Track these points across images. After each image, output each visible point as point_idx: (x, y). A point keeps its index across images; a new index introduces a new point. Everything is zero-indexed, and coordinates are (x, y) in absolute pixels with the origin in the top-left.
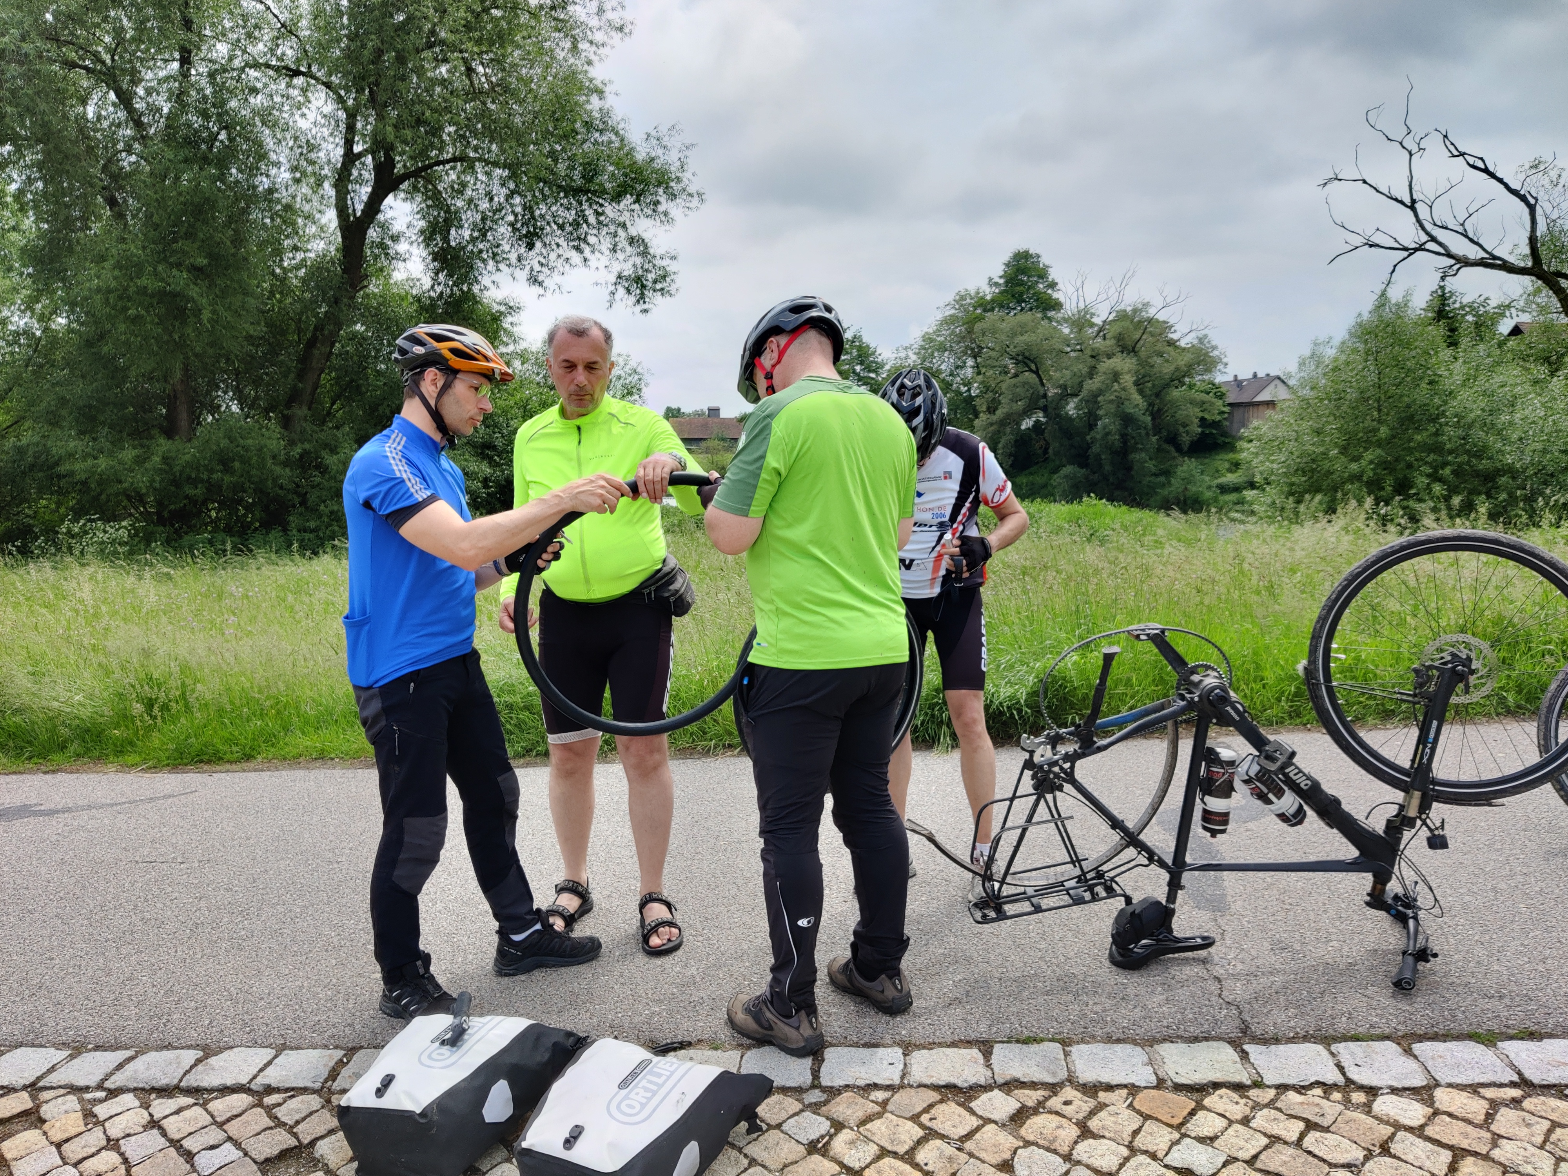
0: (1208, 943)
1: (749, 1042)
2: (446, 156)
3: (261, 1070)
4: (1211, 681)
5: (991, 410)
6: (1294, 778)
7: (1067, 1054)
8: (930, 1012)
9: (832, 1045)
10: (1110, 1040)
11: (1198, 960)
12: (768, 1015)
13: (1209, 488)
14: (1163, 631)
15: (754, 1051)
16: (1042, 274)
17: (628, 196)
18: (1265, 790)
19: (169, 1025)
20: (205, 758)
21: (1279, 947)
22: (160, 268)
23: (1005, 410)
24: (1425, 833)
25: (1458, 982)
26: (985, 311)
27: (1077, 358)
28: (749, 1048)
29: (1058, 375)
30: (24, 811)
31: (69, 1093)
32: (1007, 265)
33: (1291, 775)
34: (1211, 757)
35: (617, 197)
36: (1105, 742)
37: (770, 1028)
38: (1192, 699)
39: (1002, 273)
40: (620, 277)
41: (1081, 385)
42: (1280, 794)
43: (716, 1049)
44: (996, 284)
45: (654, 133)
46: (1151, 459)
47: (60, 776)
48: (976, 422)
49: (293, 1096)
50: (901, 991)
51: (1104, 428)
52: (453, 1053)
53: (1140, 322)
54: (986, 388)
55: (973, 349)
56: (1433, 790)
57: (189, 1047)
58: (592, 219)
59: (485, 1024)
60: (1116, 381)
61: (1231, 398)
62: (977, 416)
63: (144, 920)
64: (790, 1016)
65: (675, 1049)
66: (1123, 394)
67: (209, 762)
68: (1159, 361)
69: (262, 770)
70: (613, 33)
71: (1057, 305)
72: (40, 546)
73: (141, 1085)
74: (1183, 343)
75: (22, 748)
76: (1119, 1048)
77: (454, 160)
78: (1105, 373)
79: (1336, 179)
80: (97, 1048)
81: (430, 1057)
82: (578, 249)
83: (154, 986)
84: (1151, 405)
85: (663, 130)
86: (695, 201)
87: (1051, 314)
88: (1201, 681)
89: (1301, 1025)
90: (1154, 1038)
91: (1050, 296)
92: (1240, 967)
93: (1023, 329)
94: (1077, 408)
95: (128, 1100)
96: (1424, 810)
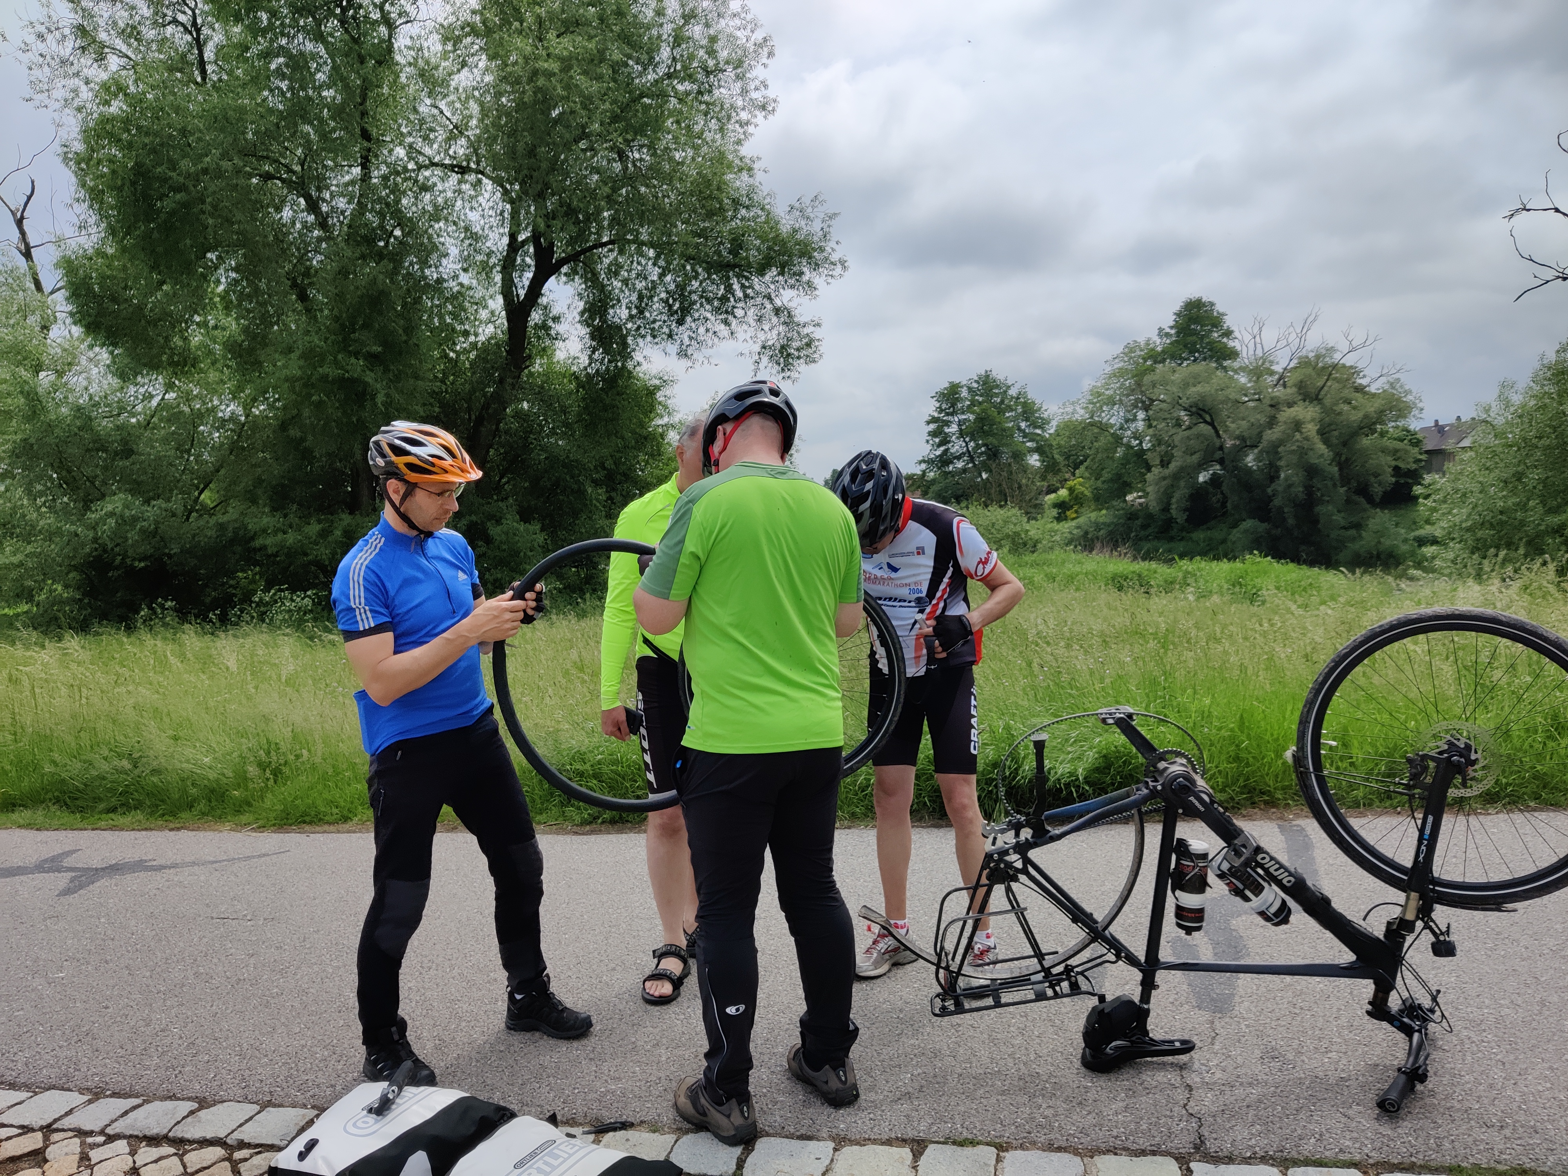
0: (1187, 1047)
1: (689, 1126)
2: (605, 239)
3: (241, 1125)
4: (1177, 768)
5: (1164, 464)
6: (1276, 874)
7: (999, 1160)
8: (875, 1105)
9: (768, 1135)
10: (1051, 1147)
11: (1176, 1065)
12: (703, 1101)
13: (1405, 541)
14: (1130, 716)
15: (691, 1136)
16: (1216, 322)
17: (774, 269)
18: (1241, 886)
19: (180, 1076)
20: (307, 819)
21: (1271, 1055)
22: (340, 357)
23: (1178, 464)
24: (1427, 938)
25: (1459, 1106)
26: (1155, 362)
27: (1255, 408)
28: (687, 1132)
29: (1233, 426)
30: (140, 866)
31: (75, 1136)
32: (1178, 314)
33: (1272, 870)
34: (1182, 848)
35: (762, 271)
36: (1058, 831)
37: (704, 1114)
38: (1155, 787)
39: (1172, 323)
40: (764, 347)
41: (1260, 435)
42: (1258, 890)
43: (654, 1132)
44: (1167, 335)
45: (797, 205)
46: (1339, 511)
47: (183, 834)
48: (1149, 476)
49: (260, 1153)
50: (845, 1083)
51: (1286, 479)
52: (377, 1122)
53: (1323, 368)
54: (1158, 441)
55: (1143, 402)
56: (1433, 890)
57: (189, 1099)
58: (739, 294)
59: (415, 1095)
60: (1298, 430)
61: (1429, 446)
62: (1149, 469)
63: (197, 975)
64: (721, 1104)
65: (615, 1129)
66: (1306, 444)
67: (310, 823)
68: (1346, 408)
69: (354, 832)
70: (757, 113)
71: (1233, 354)
72: (235, 615)
73: (136, 1133)
74: (1373, 389)
75: (157, 806)
76: (1056, 1156)
77: (611, 242)
78: (1285, 423)
79: (1525, 209)
80: (114, 1095)
81: (354, 1125)
82: (726, 322)
83: (181, 1038)
84: (1338, 454)
85: (807, 201)
86: (839, 269)
87: (1225, 363)
88: (1166, 769)
89: (1261, 1144)
90: (1098, 1148)
91: (1225, 345)
92: (1219, 1075)
93: (1196, 379)
94: (1257, 459)
95: (122, 1146)
96: (1425, 912)
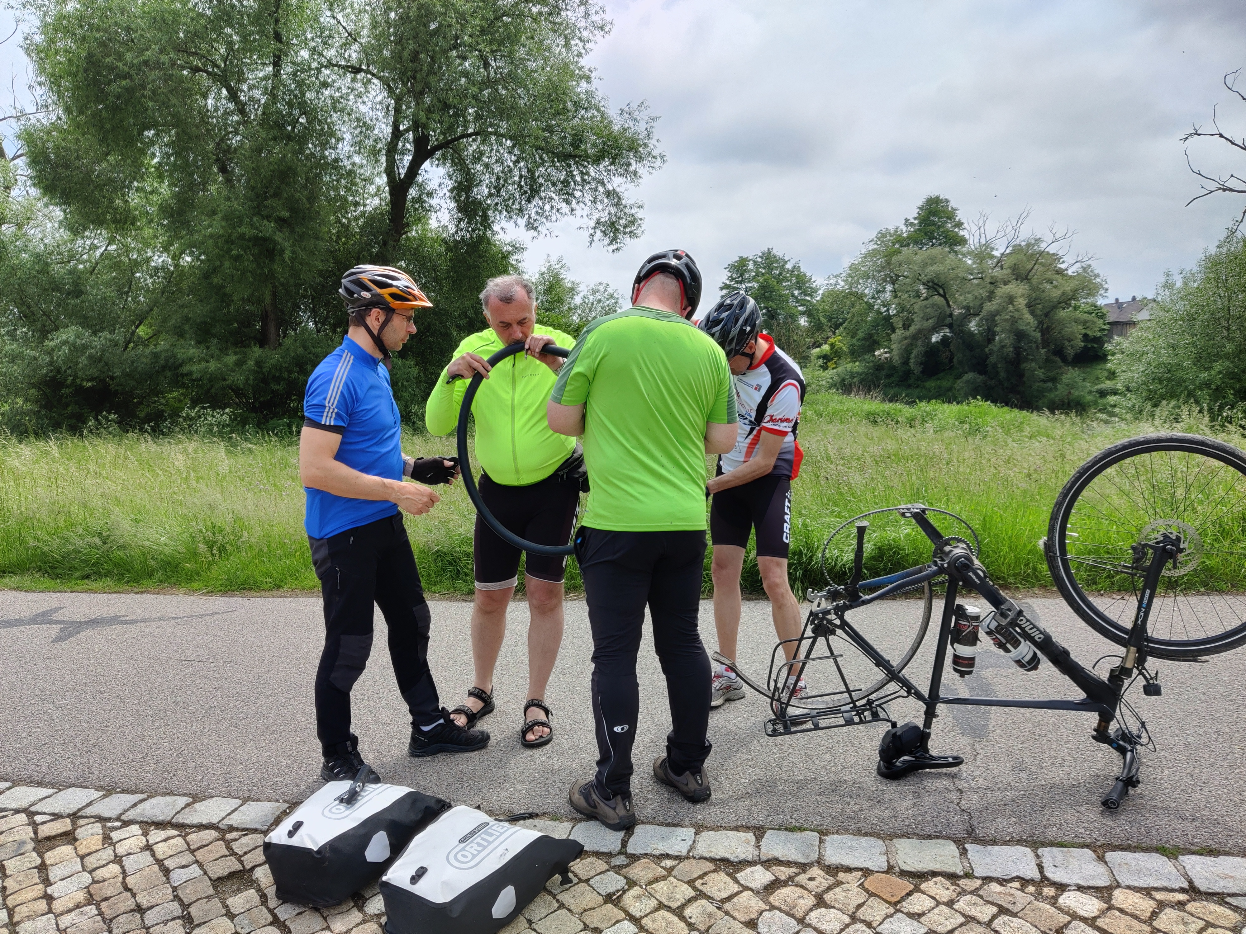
0: (957, 762)
1: (581, 816)
2: (470, 131)
3: (229, 814)
4: (959, 551)
5: (906, 327)
6: (1030, 632)
7: (821, 841)
8: (723, 802)
9: (643, 823)
10: (859, 833)
11: (949, 775)
12: (594, 797)
13: (1090, 392)
14: (924, 511)
15: (583, 824)
16: (950, 216)
17: (606, 159)
18: (1004, 641)
19: (174, 778)
20: (247, 586)
21: (1020, 768)
22: (255, 219)
23: (918, 327)
24: (1141, 682)
25: (1161, 805)
26: (902, 246)
27: (978, 285)
28: (580, 821)
29: (962, 298)
30: (115, 620)
31: (97, 822)
32: (920, 208)
33: (1027, 629)
34: (961, 612)
35: (597, 160)
36: (867, 597)
37: (595, 807)
38: (942, 565)
39: (916, 215)
40: (598, 223)
41: (981, 306)
42: (1016, 644)
43: (555, 820)
44: (912, 224)
45: (626, 109)
46: (1040, 368)
47: (147, 596)
48: (893, 336)
49: (246, 835)
50: (701, 785)
51: (1001, 341)
52: (347, 809)
53: (1032, 255)
54: (902, 309)
55: (891, 277)
56: (1147, 646)
57: (184, 795)
58: (578, 178)
59: (375, 790)
60: (1011, 303)
61: (1111, 318)
62: (894, 331)
63: (176, 703)
64: (608, 799)
65: (524, 818)
66: (1017, 315)
67: (250, 589)
68: (1048, 286)
69: (286, 597)
70: (596, 32)
71: (963, 241)
72: (166, 426)
73: (145, 820)
74: (1070, 272)
75: (123, 575)
76: (864, 840)
77: (476, 134)
78: (1001, 297)
79: (1196, 134)
80: (123, 791)
81: (330, 811)
82: (568, 202)
83: (171, 750)
84: (1041, 323)
85: (634, 106)
86: (658, 162)
87: (957, 248)
88: (951, 551)
89: (1016, 831)
90: (895, 833)
91: (957, 233)
92: (981, 782)
93: (933, 260)
94: (978, 325)
95: (135, 829)
96: (1140, 662)
